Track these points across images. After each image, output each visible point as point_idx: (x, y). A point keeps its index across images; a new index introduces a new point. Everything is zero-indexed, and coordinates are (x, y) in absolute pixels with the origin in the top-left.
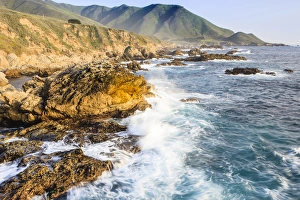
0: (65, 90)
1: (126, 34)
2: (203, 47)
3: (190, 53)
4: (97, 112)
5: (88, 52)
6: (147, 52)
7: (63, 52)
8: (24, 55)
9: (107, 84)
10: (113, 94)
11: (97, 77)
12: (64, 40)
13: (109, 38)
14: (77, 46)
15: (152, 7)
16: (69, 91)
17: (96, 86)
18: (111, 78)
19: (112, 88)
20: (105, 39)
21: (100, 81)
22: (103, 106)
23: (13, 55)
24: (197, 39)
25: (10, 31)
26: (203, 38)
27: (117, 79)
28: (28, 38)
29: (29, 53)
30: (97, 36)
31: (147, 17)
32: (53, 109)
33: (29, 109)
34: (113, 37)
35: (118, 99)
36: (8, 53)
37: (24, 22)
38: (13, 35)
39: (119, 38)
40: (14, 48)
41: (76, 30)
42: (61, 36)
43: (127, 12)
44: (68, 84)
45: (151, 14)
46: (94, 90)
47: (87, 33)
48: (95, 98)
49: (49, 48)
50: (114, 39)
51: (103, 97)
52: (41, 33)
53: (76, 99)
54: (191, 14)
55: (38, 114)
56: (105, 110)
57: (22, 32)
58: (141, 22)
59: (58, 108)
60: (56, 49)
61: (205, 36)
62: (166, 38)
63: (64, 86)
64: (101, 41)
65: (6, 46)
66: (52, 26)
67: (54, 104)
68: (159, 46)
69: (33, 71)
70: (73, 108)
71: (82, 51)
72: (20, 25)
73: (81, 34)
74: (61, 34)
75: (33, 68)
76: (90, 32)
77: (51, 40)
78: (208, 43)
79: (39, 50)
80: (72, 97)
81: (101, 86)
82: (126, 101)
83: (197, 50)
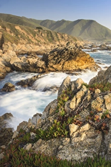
0: (56, 58)
1: (66, 35)
2: (106, 44)
3: (100, 46)
4: (71, 69)
5: (48, 44)
6: (78, 45)
7: (36, 44)
8: (19, 45)
9: (76, 56)
10: (78, 61)
11: (71, 53)
12: (36, 38)
13: (58, 38)
14: (43, 41)
15: (79, 21)
16: (58, 59)
17: (71, 57)
18: (77, 54)
19: (78, 58)
20: (55, 38)
21: (72, 55)
22: (74, 66)
23: (14, 44)
24: (103, 40)
25: (11, 32)
26: (106, 39)
27: (80, 55)
28: (19, 36)
29: (22, 44)
30: (52, 36)
31: (75, 26)
32: (52, 67)
33: (40, 66)
34: (59, 37)
35: (80, 64)
36: (12, 43)
37: (17, 28)
38: (12, 35)
39: (62, 37)
40: (15, 41)
41: (41, 32)
42: (35, 36)
43: (64, 24)
44: (57, 56)
45: (78, 25)
46: (70, 59)
47: (46, 34)
48: (70, 62)
49: (30, 42)
50: (60, 38)
51: (74, 62)
52: (25, 33)
53: (62, 63)
54: (100, 25)
55: (44, 69)
56: (74, 68)
57: (17, 33)
58: (72, 30)
59: (54, 66)
60: (33, 42)
61: (107, 38)
62: (85, 39)
63: (55, 57)
64: (53, 39)
65: (11, 40)
66: (30, 30)
67: (52, 64)
68: (82, 42)
69: (24, 53)
70: (60, 66)
71: (45, 44)
72: (15, 29)
73: (43, 35)
74: (34, 34)
75: (24, 51)
76: (48, 34)
77: (30, 38)
78: (109, 42)
79: (25, 43)
80: (60, 62)
81: (73, 57)
82: (83, 65)
83: (104, 45)
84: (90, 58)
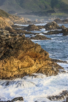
4: (10, 75)
9: (17, 49)
10: (22, 59)
17: (8, 51)
18: (20, 45)
19: (21, 53)
21: (11, 47)
22: (15, 69)
35: (26, 64)
46: (6, 55)
48: (8, 62)
56: (16, 73)
81: (12, 51)
82: (31, 65)
83: (54, 24)
84: (42, 51)
